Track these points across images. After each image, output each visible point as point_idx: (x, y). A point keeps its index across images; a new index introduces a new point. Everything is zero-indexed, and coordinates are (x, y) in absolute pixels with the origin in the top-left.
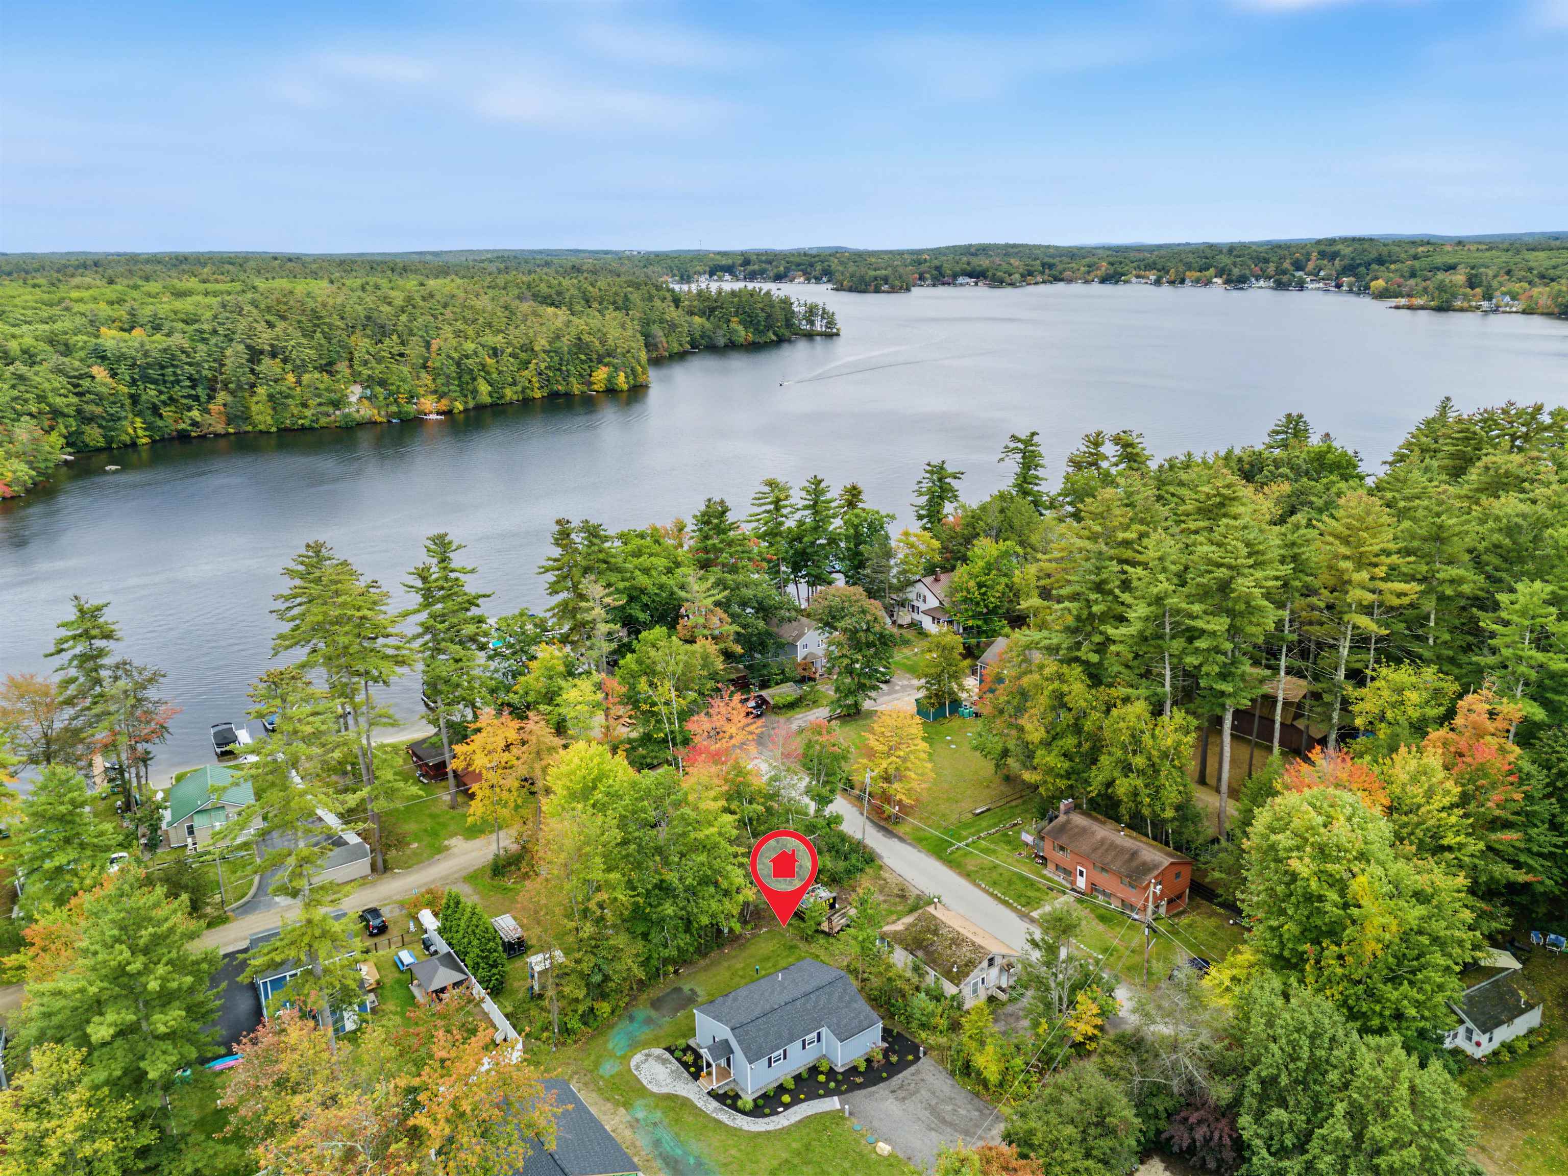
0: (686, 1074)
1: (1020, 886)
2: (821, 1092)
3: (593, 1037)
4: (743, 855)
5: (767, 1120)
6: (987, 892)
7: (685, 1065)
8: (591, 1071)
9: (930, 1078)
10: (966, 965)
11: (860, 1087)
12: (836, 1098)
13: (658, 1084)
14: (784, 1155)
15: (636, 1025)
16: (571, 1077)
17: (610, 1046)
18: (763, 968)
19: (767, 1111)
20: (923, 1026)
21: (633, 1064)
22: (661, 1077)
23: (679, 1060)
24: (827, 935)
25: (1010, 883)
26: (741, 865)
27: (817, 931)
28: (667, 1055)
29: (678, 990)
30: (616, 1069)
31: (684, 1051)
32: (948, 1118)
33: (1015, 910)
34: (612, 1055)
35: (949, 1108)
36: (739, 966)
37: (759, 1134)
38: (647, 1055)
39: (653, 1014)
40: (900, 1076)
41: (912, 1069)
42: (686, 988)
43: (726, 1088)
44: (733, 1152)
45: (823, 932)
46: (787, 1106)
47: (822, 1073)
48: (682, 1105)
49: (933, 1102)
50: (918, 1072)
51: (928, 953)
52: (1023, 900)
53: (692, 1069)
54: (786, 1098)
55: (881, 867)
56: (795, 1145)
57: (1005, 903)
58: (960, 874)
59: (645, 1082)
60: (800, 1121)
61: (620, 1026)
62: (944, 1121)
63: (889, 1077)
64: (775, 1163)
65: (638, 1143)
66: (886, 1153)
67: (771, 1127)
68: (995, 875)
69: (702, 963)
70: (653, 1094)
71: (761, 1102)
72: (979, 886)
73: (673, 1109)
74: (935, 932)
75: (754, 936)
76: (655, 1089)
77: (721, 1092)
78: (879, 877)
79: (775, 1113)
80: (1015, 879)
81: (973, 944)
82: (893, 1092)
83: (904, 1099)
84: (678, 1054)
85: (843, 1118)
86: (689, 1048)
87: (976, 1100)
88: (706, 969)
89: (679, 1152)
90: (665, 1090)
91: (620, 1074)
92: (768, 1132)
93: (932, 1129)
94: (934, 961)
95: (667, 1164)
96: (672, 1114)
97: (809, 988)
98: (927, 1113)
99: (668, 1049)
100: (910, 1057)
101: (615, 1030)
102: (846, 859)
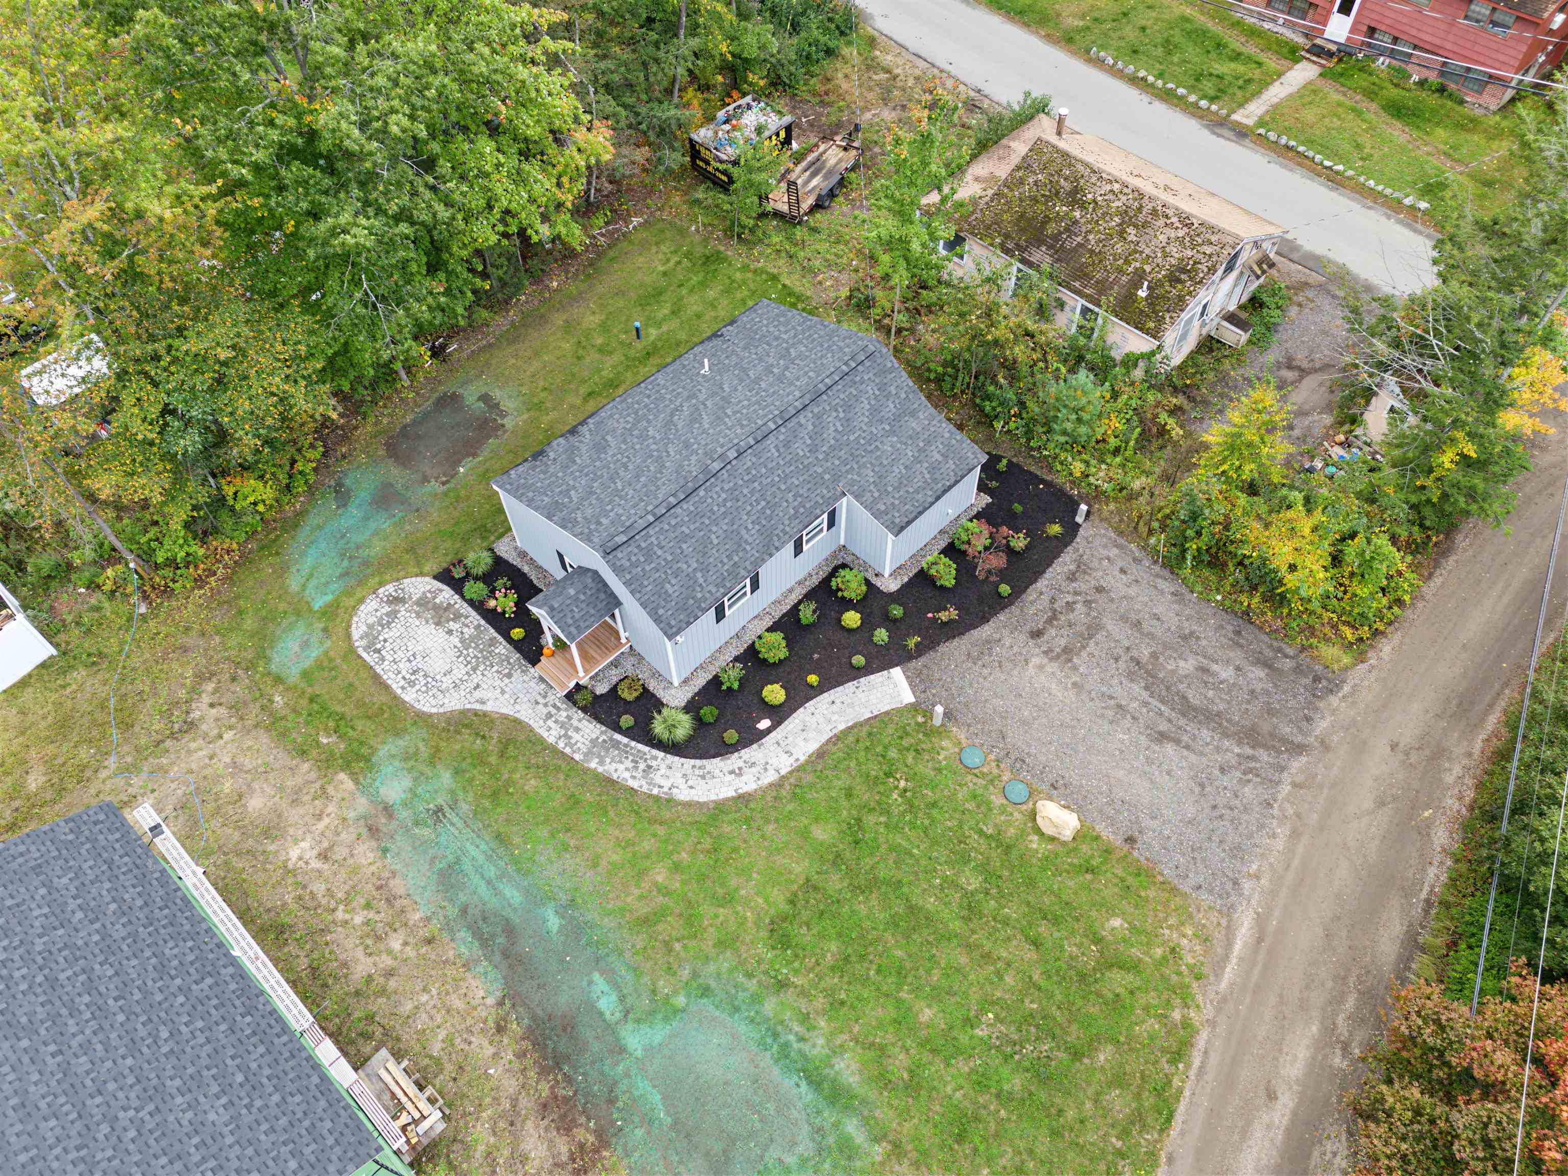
0: (503, 648)
1: (1192, 53)
2: (859, 660)
3: (245, 560)
4: (553, 32)
5: (734, 760)
6: (1118, 74)
7: (493, 618)
8: (251, 666)
9: (1117, 583)
10: (1174, 280)
11: (952, 630)
12: (897, 672)
13: (431, 684)
14: (800, 868)
15: (354, 511)
16: (195, 691)
17: (294, 583)
18: (650, 321)
19: (731, 736)
20: (1074, 445)
21: (358, 630)
22: (437, 664)
23: (478, 606)
24: (789, 220)
25: (1169, 46)
26: (554, 61)
27: (763, 215)
28: (447, 594)
29: (450, 401)
30: (315, 653)
31: (488, 578)
32: (1194, 698)
33: (1193, 111)
34: (300, 609)
35: (1187, 666)
36: (592, 320)
37: (720, 809)
38: (395, 600)
39: (395, 473)
40: (1041, 584)
41: (1065, 562)
42: (471, 396)
43: (615, 676)
44: (660, 875)
45: (777, 214)
46: (779, 714)
47: (848, 604)
48: (505, 744)
49: (1145, 653)
50: (1081, 569)
51: (1060, 254)
52: (1208, 86)
53: (517, 633)
54: (775, 693)
55: (872, 42)
56: (823, 833)
57: (1167, 96)
58: (1049, 38)
59: (396, 685)
60: (821, 754)
61: (313, 520)
62: (1187, 709)
63: (1018, 591)
64: (778, 898)
65: (398, 886)
66: (1067, 834)
67: (748, 784)
68: (1130, 33)
69: (501, 322)
70: (422, 718)
71: (708, 713)
72: (1099, 63)
73: (480, 759)
74: (1075, 197)
75: (614, 239)
76: (427, 704)
77: (602, 689)
78: (871, 65)
79: (752, 737)
80: (1177, 36)
81: (1186, 221)
82: (1037, 634)
83: (1068, 652)
84: (475, 589)
85: (929, 731)
86: (500, 567)
87: (1248, 633)
88: (514, 336)
89: (514, 895)
90: (454, 702)
91: (324, 665)
92: (743, 799)
93: (1162, 737)
94: (1082, 274)
95: (485, 942)
96: (480, 776)
97: (793, 397)
98: (1137, 688)
99: (445, 577)
100: (1055, 529)
101: (303, 533)
102: (796, 28)
